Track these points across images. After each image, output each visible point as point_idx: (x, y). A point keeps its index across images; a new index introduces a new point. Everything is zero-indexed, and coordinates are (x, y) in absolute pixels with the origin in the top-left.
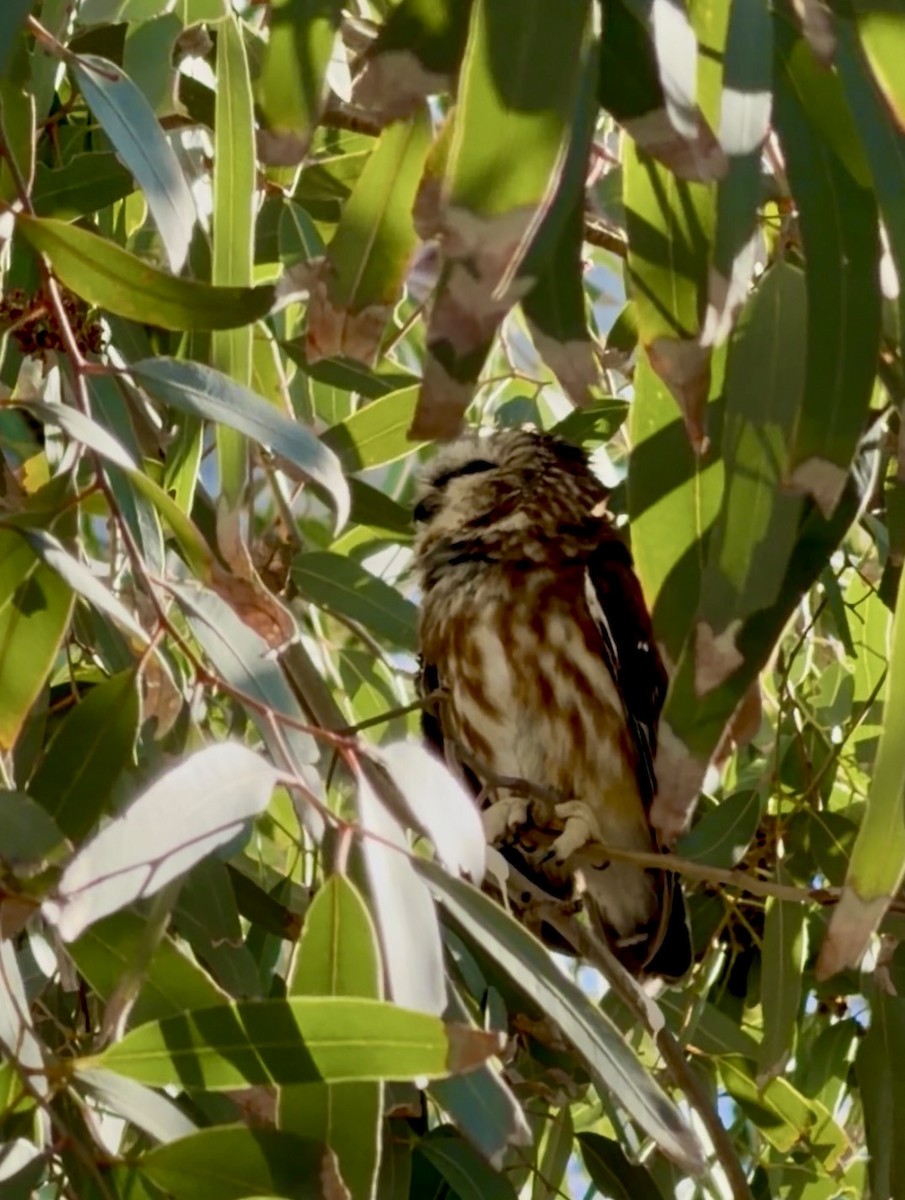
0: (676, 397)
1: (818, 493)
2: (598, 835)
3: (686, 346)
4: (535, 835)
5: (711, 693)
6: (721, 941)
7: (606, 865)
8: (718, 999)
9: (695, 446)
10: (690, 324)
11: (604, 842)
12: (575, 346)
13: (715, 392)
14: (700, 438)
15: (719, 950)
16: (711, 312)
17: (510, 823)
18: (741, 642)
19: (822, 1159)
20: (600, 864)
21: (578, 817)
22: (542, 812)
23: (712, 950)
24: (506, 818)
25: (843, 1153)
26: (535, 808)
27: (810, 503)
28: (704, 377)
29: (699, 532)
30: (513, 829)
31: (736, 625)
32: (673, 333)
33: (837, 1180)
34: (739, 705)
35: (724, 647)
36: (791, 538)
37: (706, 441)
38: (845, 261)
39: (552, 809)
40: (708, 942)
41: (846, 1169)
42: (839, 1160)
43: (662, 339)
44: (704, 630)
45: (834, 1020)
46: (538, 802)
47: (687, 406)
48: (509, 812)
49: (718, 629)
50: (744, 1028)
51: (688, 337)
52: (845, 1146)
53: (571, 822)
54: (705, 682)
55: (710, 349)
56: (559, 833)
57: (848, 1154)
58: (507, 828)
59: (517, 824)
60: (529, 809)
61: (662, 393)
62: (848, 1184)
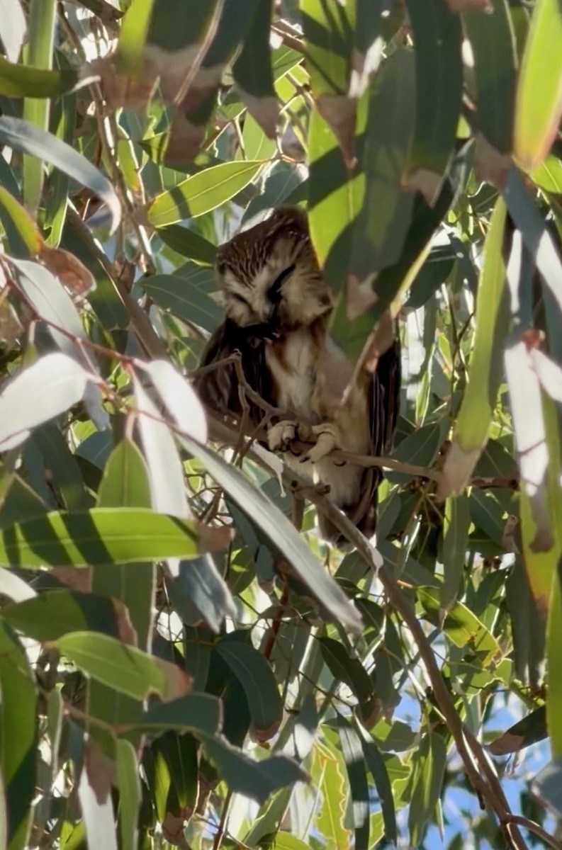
0: (334, 131)
1: (425, 191)
2: (339, 445)
3: (340, 99)
4: (300, 445)
5: (359, 319)
6: (418, 515)
7: (344, 464)
8: (419, 556)
9: (347, 162)
10: (341, 85)
11: (344, 449)
12: (267, 100)
13: (361, 128)
14: (351, 158)
15: (417, 520)
16: (355, 75)
17: (284, 438)
18: (377, 287)
19: (483, 659)
20: (340, 463)
21: (327, 433)
22: (304, 429)
23: (414, 519)
24: (282, 435)
25: (494, 655)
26: (300, 429)
27: (419, 198)
28: (353, 119)
29: (352, 217)
30: (286, 442)
31: (372, 277)
32: (331, 90)
33: (492, 672)
34: (376, 327)
35: (365, 290)
36: (407, 221)
37: (355, 160)
38: (440, 42)
39: (310, 429)
40: (410, 516)
41: (497, 666)
42: (493, 659)
43: (326, 94)
44: (353, 280)
45: (493, 570)
46: (301, 424)
47: (341, 137)
48: (283, 431)
49: (362, 278)
50: (436, 576)
51: (342, 92)
52: (497, 651)
53: (323, 437)
54: (353, 313)
55: (355, 101)
56: (313, 444)
57: (499, 656)
58: (282, 441)
59: (287, 438)
60: (296, 428)
61: (327, 130)
62: (499, 676)
